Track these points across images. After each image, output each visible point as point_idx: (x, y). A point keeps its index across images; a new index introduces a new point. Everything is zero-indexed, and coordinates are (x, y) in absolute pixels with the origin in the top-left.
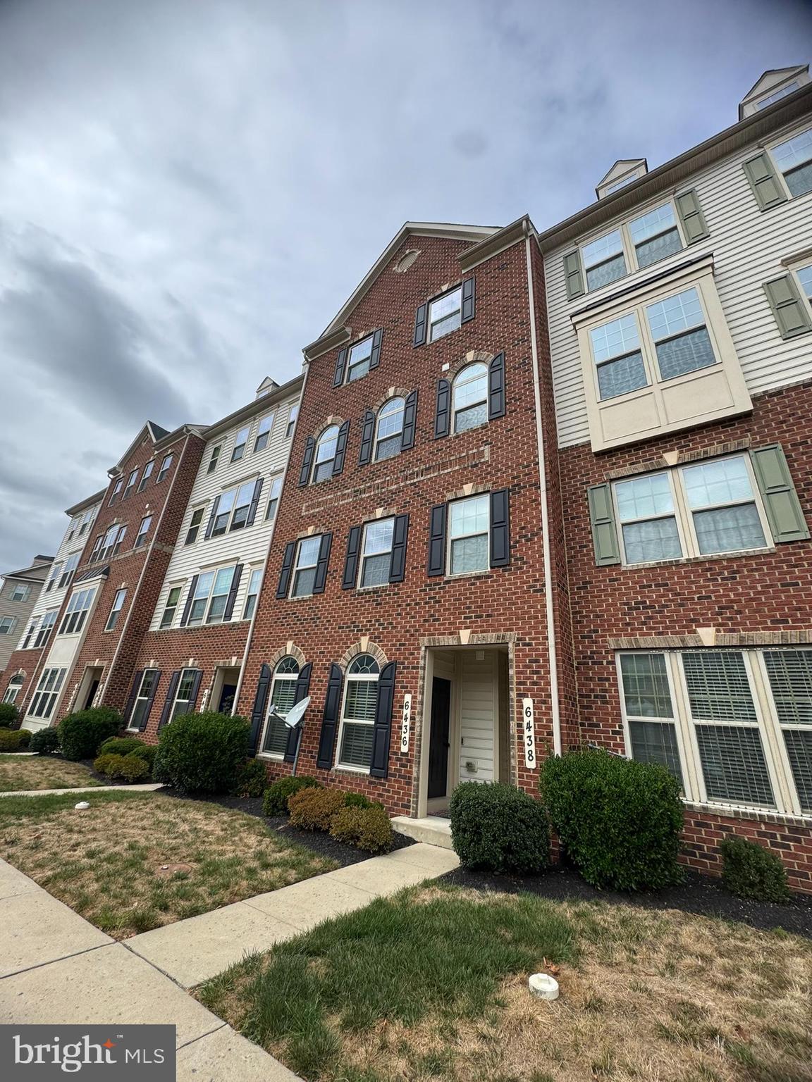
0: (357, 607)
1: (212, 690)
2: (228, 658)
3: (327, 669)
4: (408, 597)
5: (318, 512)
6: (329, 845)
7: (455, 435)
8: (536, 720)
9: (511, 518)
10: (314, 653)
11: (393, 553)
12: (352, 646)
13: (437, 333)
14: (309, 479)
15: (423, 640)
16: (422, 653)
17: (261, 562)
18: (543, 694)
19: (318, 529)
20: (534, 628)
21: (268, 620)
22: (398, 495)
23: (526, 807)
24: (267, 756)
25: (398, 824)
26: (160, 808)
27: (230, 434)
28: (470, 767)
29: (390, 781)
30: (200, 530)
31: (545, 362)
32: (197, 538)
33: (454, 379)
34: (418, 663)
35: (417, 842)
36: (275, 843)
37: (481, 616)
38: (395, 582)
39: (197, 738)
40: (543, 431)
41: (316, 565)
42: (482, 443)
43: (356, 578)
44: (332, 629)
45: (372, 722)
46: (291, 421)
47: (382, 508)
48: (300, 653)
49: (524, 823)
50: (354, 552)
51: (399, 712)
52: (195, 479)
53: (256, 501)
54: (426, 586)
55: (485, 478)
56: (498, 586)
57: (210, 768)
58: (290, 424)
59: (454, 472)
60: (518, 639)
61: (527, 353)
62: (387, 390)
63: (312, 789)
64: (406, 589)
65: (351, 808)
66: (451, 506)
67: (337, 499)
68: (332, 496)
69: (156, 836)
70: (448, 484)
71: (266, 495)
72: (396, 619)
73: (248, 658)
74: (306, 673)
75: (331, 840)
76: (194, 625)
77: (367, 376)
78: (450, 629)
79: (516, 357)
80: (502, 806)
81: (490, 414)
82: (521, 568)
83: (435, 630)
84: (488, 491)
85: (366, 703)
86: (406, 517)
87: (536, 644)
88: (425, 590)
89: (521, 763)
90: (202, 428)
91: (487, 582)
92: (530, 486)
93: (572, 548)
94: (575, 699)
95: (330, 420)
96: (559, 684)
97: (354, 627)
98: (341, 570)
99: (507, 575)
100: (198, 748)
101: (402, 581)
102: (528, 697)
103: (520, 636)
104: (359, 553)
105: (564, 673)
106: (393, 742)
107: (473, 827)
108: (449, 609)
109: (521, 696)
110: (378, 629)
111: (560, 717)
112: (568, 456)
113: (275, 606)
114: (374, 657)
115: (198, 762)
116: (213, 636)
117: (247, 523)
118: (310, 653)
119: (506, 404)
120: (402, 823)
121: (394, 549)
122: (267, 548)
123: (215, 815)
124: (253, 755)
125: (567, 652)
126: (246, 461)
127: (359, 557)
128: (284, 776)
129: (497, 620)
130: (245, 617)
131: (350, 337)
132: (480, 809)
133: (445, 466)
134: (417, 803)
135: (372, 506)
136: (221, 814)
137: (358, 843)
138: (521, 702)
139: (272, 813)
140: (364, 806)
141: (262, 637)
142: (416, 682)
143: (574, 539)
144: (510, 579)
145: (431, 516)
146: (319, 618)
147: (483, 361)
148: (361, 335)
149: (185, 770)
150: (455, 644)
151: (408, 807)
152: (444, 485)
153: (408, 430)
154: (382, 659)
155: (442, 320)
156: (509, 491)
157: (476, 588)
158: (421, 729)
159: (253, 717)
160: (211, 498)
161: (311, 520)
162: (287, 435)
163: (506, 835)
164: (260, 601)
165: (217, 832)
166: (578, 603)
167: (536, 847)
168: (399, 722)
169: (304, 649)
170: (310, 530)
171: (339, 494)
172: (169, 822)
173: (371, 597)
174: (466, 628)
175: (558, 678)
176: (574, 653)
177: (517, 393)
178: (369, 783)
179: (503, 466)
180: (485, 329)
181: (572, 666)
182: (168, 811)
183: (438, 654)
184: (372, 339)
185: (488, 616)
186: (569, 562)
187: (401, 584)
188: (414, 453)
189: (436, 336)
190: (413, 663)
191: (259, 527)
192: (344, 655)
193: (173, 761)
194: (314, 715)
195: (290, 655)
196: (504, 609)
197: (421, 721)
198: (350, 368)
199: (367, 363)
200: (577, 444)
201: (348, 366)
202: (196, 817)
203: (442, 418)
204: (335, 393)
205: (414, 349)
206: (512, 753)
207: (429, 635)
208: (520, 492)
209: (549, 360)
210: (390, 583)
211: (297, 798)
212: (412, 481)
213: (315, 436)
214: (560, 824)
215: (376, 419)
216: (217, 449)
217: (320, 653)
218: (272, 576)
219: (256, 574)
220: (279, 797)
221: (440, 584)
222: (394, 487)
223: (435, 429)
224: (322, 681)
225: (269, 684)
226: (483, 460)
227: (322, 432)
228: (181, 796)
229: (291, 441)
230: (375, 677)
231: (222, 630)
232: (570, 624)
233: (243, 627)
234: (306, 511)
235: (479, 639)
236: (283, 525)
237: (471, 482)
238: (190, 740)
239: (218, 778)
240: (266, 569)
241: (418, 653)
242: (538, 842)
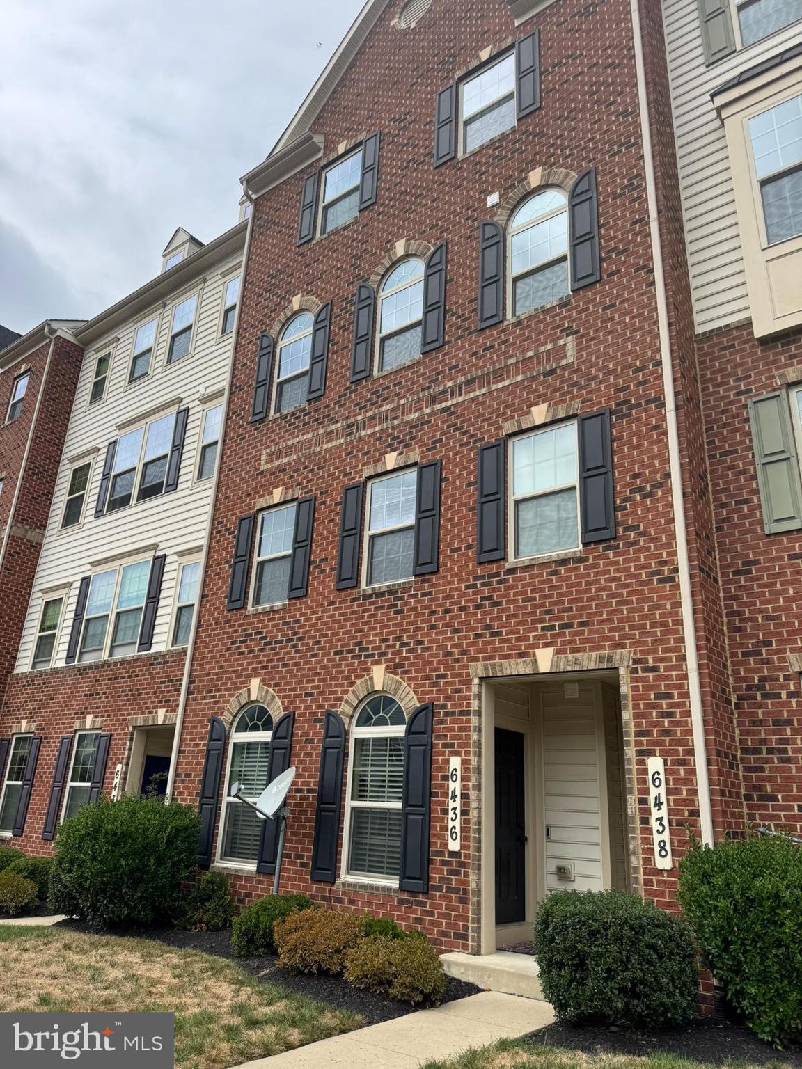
0: (363, 617)
1: (127, 764)
2: (150, 712)
3: (320, 720)
4: (446, 598)
5: (289, 463)
6: (344, 996)
7: (513, 320)
8: (669, 792)
9: (616, 460)
10: (296, 696)
11: (417, 528)
12: (359, 681)
13: (478, 137)
14: (268, 408)
15: (476, 668)
16: (475, 689)
17: (198, 549)
18: (681, 749)
19: (290, 492)
20: (661, 641)
21: (217, 645)
22: (421, 430)
23: (658, 926)
24: (229, 866)
25: (450, 964)
26: (70, 948)
27: (124, 333)
28: (563, 873)
29: (433, 897)
30: (86, 501)
31: (668, 182)
32: (83, 514)
33: (508, 220)
34: (469, 705)
35: (483, 990)
36: (260, 993)
37: (570, 626)
38: (424, 574)
39: (118, 839)
40: (668, 305)
41: (290, 552)
42: (562, 331)
43: (359, 571)
44: (324, 655)
45: (399, 805)
46: (228, 304)
47: (396, 453)
48: (273, 698)
49: (656, 951)
50: (353, 529)
51: (442, 786)
52: (69, 414)
53: (178, 447)
54: (475, 578)
55: (568, 393)
56: (597, 574)
57: (142, 886)
58: (227, 311)
59: (515, 385)
60: (635, 661)
61: (635, 166)
62: (394, 247)
63: (307, 912)
64: (443, 585)
65: (375, 938)
66: (510, 443)
67: (319, 441)
68: (310, 436)
69: (76, 986)
70: (506, 407)
71: (196, 438)
72: (428, 635)
73: (185, 711)
74: (285, 729)
75: (347, 987)
76: (89, 659)
77: (356, 221)
78: (519, 647)
79: (617, 175)
80: (620, 925)
81: (575, 279)
82: (635, 543)
83: (494, 650)
84: (574, 416)
85: (387, 774)
86: (436, 465)
87: (666, 668)
88: (475, 586)
89: (647, 861)
90: (73, 325)
91: (577, 569)
92: (647, 402)
93: (723, 505)
94: (735, 757)
95: (296, 302)
96: (706, 732)
97: (361, 650)
98: (332, 559)
99: (611, 556)
100: (122, 856)
101: (437, 572)
102: (655, 755)
103: (638, 656)
104: (362, 530)
105: (715, 714)
106: (435, 835)
107: (574, 958)
108: (516, 616)
109: (644, 753)
110: (399, 652)
111: (710, 785)
112: (713, 346)
113: (226, 622)
114: (396, 699)
115: (122, 878)
116: (123, 677)
117: (167, 486)
118: (289, 696)
119: (602, 260)
120: (457, 963)
121: (418, 519)
122: (207, 525)
123: (157, 956)
124: (206, 866)
125: (719, 681)
126: (155, 378)
127: (361, 536)
128: (260, 896)
129: (598, 631)
130: (175, 642)
131: (322, 151)
132: (584, 933)
133: (498, 375)
134: (478, 931)
135: (379, 450)
136: (168, 955)
137: (390, 990)
138: (645, 764)
139: (248, 952)
140: (395, 936)
141: (208, 675)
142: (468, 737)
143: (726, 490)
144: (617, 563)
145: (478, 463)
146: (302, 639)
147: (559, 186)
148: (341, 148)
149: (104, 891)
150: (529, 672)
151: (465, 937)
152: (498, 409)
153: (433, 316)
154: (409, 701)
155: (482, 113)
156: (612, 413)
157: (561, 580)
158: (479, 812)
159: (202, 804)
160: (100, 446)
161: (277, 476)
162: (224, 331)
163: (627, 970)
164: (200, 615)
165: (167, 980)
166: (735, 598)
167: (676, 988)
168: (443, 803)
169: (279, 691)
170: (277, 495)
171: (321, 431)
172: (90, 967)
173: (386, 601)
174: (547, 645)
175: (705, 722)
176: (731, 681)
177: (621, 240)
178: (399, 903)
179: (599, 370)
180: (559, 127)
181: (729, 702)
182: (84, 952)
183: (499, 688)
184: (361, 153)
185: (582, 624)
186: (719, 529)
187: (434, 577)
188: (444, 355)
189: (474, 144)
190: (461, 705)
191: (188, 492)
192: (345, 697)
193: (82, 876)
194: (302, 798)
195: (256, 701)
196: (609, 613)
197: (479, 800)
198: (326, 208)
199: (355, 198)
200: (728, 326)
201: (321, 205)
202: (130, 959)
203: (490, 291)
204: (302, 255)
205: (436, 168)
206: (631, 847)
207: (485, 659)
208: (629, 415)
209: (675, 177)
210: (416, 576)
211: (287, 926)
212: (444, 405)
213: (273, 333)
214: (713, 951)
215: (375, 299)
216: (103, 361)
217: (307, 695)
218: (219, 574)
219: (188, 572)
220: (257, 927)
221: (498, 574)
222: (413, 416)
223: (479, 311)
224: (311, 741)
225: (225, 751)
226: (563, 362)
227: (284, 325)
228: (97, 931)
229: (232, 340)
230: (399, 731)
231: (138, 666)
232: (723, 634)
233: (174, 659)
234: (267, 463)
235: (567, 663)
236: (229, 488)
237: (544, 402)
238: (107, 842)
239: (155, 901)
240: (207, 562)
241: (469, 690)
242: (679, 978)
